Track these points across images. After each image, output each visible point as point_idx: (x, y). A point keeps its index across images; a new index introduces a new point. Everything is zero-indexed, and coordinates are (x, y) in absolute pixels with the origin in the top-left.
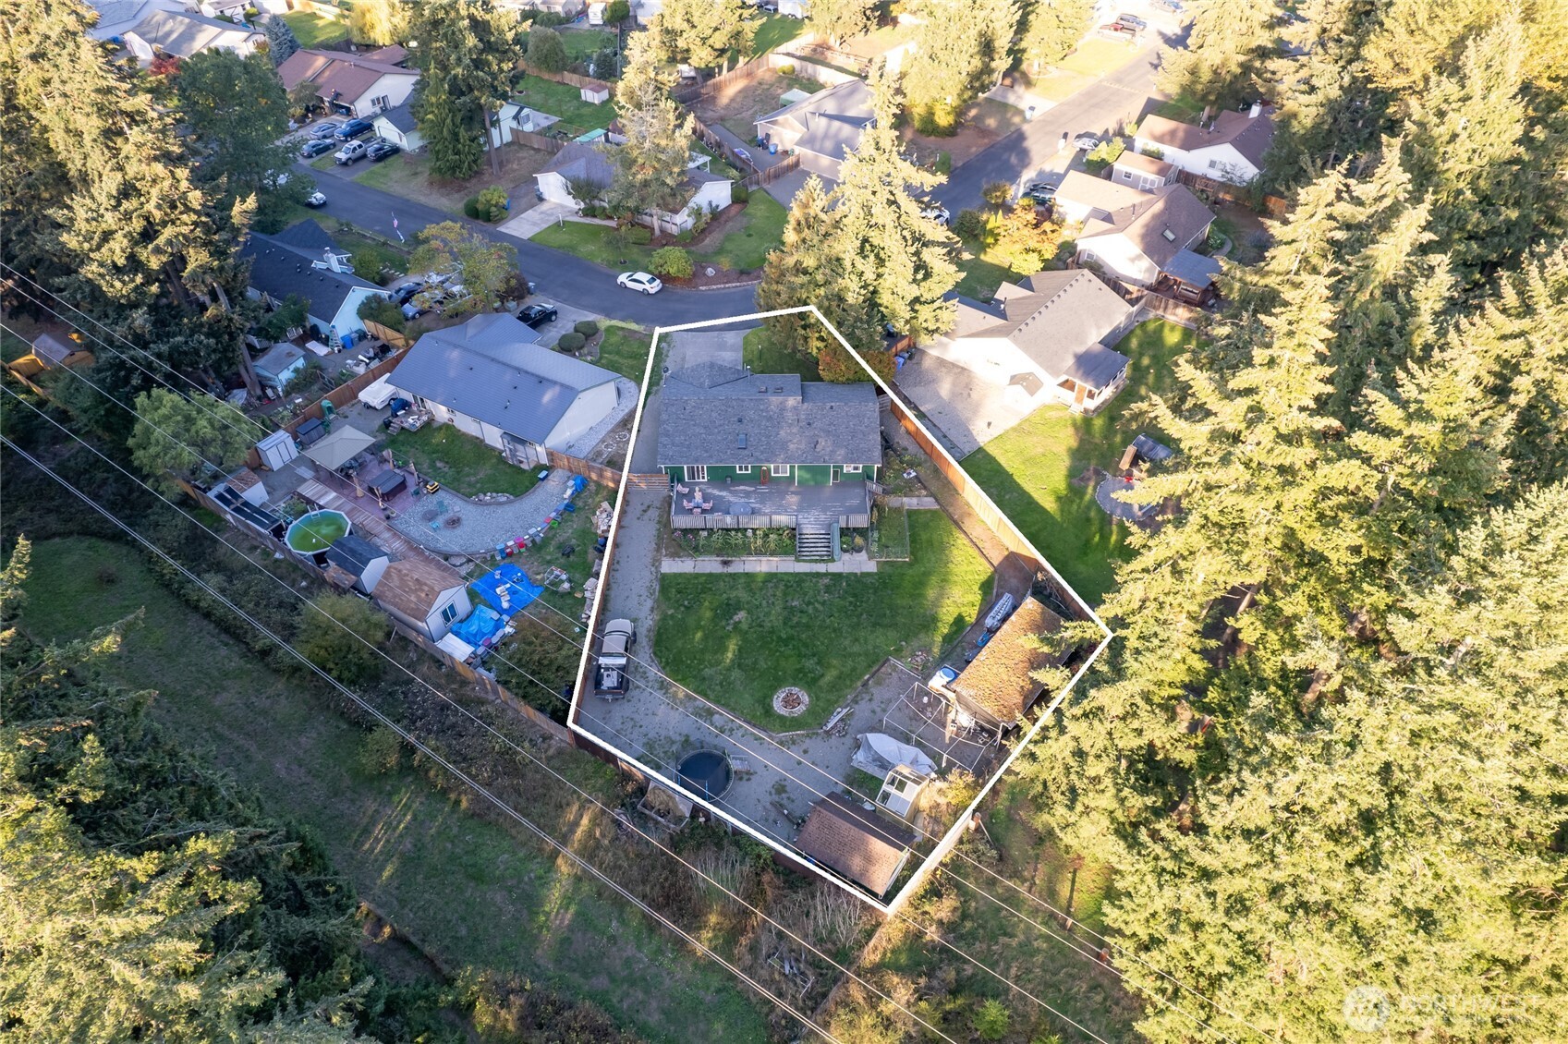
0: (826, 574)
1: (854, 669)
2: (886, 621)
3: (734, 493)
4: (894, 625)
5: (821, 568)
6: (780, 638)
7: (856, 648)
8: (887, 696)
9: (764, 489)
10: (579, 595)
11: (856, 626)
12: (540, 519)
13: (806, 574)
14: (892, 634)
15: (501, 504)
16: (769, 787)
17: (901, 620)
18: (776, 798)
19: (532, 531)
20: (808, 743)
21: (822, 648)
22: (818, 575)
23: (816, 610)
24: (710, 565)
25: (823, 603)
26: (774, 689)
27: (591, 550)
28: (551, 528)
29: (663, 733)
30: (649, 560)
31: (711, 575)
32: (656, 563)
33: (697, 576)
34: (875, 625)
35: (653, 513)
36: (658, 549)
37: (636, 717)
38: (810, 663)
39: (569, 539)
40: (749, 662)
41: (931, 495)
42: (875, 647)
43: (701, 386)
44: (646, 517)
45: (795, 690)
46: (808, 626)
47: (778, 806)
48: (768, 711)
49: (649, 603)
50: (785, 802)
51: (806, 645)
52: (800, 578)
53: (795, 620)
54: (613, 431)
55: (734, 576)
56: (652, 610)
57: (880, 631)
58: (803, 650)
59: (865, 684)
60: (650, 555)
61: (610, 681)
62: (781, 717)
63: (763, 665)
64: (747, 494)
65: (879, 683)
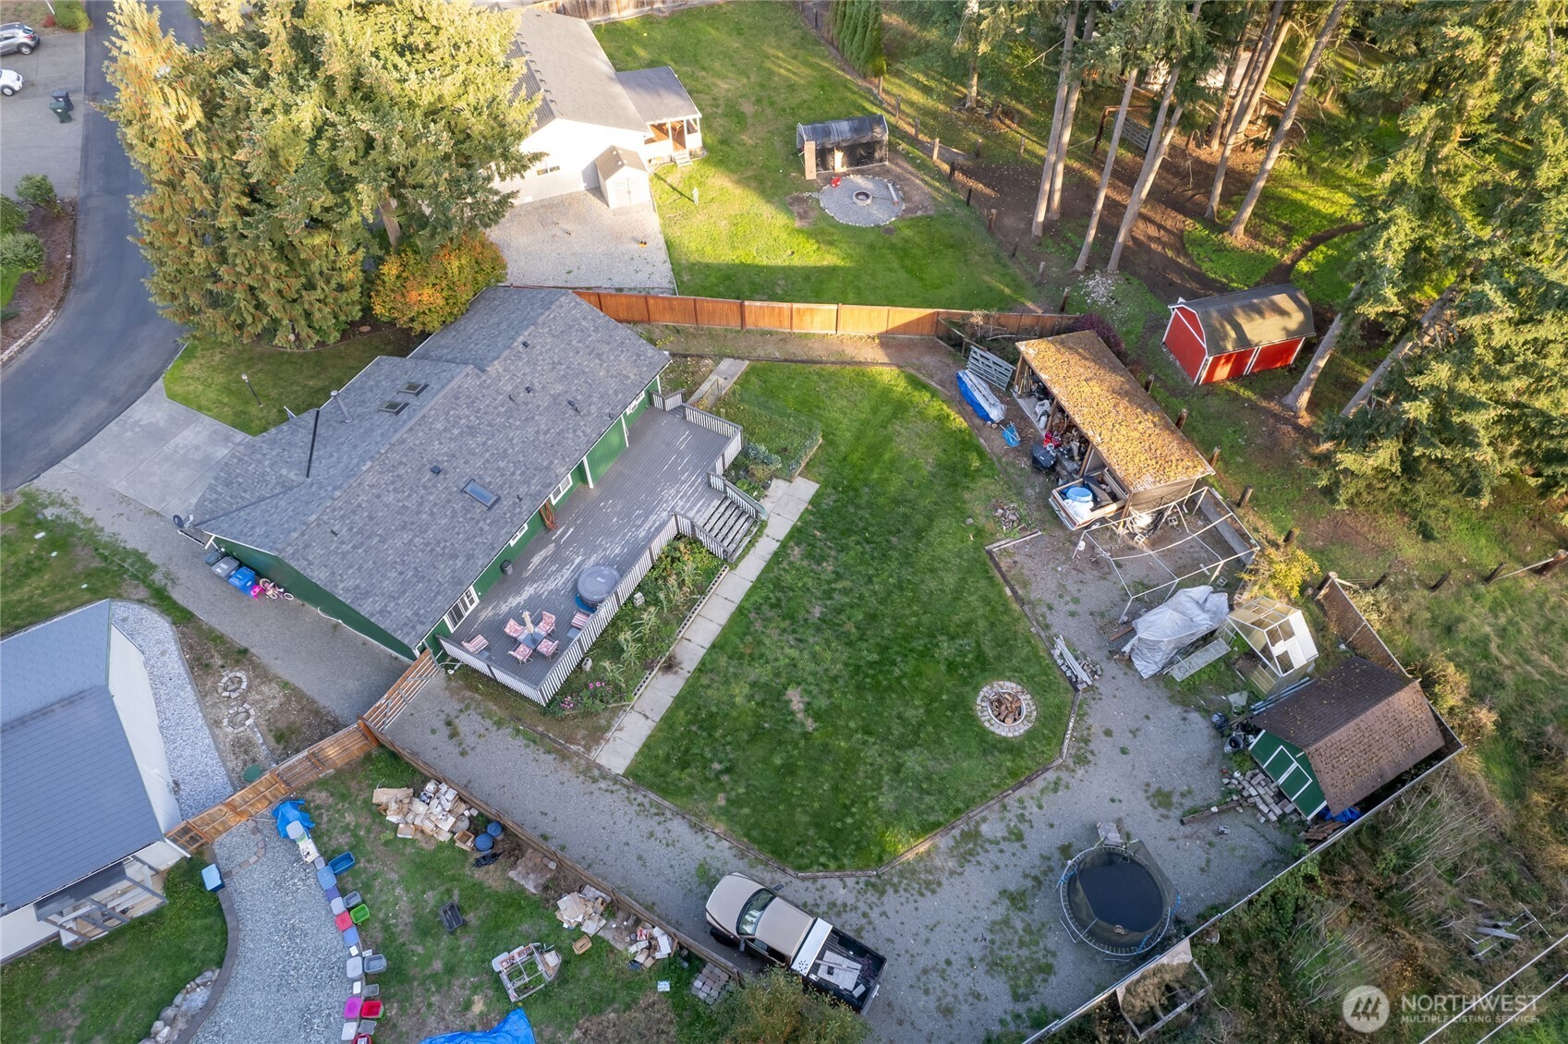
0: (784, 545)
1: (986, 601)
2: (919, 519)
3: (538, 575)
4: (930, 518)
5: (766, 547)
6: (871, 664)
7: (951, 580)
8: (1052, 585)
9: (564, 532)
10: (581, 947)
11: (907, 560)
12: (329, 936)
13: (767, 569)
14: (944, 523)
15: (208, 1008)
16: (1153, 815)
17: (926, 503)
18: (1176, 813)
19: (354, 968)
20: (1095, 721)
21: (925, 619)
22: (777, 557)
23: (845, 592)
24: (659, 693)
25: (839, 576)
26: (971, 719)
27: (479, 874)
28: (361, 927)
29: (979, 929)
30: (577, 784)
31: (680, 701)
32: (593, 773)
33: (668, 721)
34: (918, 535)
35: (470, 724)
36: (564, 756)
37: (922, 962)
38: (946, 649)
39: (416, 903)
40: (897, 730)
41: (719, 357)
42: (959, 555)
43: (287, 488)
44: (471, 741)
45: (985, 691)
46: (872, 617)
47: (1194, 815)
48: (1011, 748)
49: (679, 827)
50: (1188, 803)
51: (907, 638)
52: (770, 579)
53: (850, 627)
54: (202, 695)
55: (702, 669)
56: (698, 828)
57: (932, 535)
58: (919, 644)
59: (1021, 601)
60: (566, 772)
61: (846, 975)
62: (1030, 735)
63: (915, 713)
64: (558, 559)
65: (1025, 585)
